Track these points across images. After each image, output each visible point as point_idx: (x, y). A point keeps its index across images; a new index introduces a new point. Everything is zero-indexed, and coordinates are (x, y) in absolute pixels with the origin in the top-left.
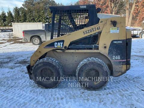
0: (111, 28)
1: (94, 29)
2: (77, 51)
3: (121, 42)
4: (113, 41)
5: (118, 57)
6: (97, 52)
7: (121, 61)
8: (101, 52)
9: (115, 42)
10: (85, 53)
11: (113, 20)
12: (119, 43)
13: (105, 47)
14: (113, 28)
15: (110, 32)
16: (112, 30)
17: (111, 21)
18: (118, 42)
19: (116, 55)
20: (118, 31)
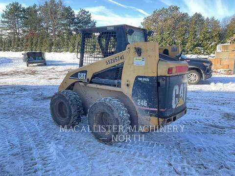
0: (135, 58)
1: (117, 58)
2: (99, 86)
3: (147, 80)
4: (137, 77)
5: (144, 103)
6: (119, 90)
7: (148, 109)
8: (123, 92)
9: (140, 79)
10: (111, 91)
11: (137, 47)
12: (145, 81)
13: (128, 85)
14: (137, 58)
15: (133, 63)
16: (137, 61)
17: (135, 48)
18: (144, 79)
19: (141, 99)
20: (143, 64)
